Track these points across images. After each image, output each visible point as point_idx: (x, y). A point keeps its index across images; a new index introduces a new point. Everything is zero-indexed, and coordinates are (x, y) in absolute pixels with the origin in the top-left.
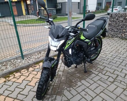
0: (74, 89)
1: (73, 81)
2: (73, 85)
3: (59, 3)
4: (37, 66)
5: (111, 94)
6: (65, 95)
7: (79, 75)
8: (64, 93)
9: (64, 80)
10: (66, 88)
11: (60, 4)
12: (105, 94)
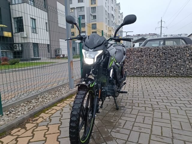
0: (121, 128)
1: (112, 121)
2: (115, 124)
3: (18, 44)
4: (38, 119)
5: (162, 120)
6: (117, 138)
7: (113, 114)
8: (114, 136)
9: (99, 123)
10: (110, 130)
11: (20, 45)
12: (157, 122)
